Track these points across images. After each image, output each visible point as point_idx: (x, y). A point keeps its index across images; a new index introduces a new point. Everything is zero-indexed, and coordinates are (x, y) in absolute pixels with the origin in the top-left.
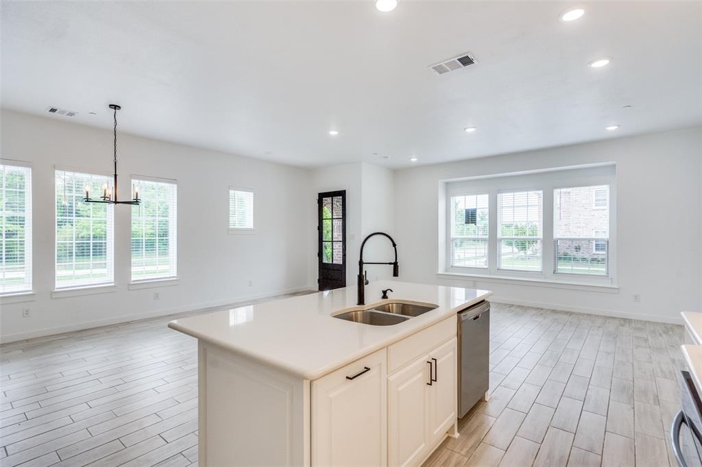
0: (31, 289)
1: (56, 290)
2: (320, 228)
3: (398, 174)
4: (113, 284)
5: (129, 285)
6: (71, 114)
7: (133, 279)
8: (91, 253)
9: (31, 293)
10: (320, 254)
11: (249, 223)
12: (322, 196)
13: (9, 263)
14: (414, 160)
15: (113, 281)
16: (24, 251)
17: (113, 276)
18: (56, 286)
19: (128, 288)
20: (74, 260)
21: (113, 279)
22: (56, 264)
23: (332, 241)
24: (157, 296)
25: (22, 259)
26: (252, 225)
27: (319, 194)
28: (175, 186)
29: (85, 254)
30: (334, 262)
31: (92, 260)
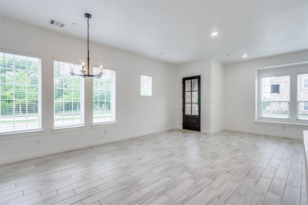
0: (41, 128)
1: (54, 129)
2: (184, 96)
3: (227, 66)
4: (84, 125)
5: (92, 126)
6: (62, 25)
7: (94, 123)
8: (73, 108)
9: (41, 130)
10: (184, 110)
11: (149, 93)
12: (184, 80)
13: (29, 113)
14: (245, 56)
15: (84, 124)
16: (37, 106)
17: (84, 121)
18: (55, 127)
19: (92, 127)
20: (64, 111)
21: (84, 122)
22: (54, 114)
23: (191, 103)
24: (106, 132)
25: (36, 111)
26: (151, 94)
27: (183, 78)
28: (114, 72)
29: (70, 108)
30: (193, 114)
31: (73, 112)
